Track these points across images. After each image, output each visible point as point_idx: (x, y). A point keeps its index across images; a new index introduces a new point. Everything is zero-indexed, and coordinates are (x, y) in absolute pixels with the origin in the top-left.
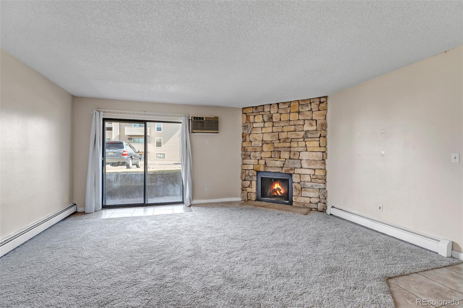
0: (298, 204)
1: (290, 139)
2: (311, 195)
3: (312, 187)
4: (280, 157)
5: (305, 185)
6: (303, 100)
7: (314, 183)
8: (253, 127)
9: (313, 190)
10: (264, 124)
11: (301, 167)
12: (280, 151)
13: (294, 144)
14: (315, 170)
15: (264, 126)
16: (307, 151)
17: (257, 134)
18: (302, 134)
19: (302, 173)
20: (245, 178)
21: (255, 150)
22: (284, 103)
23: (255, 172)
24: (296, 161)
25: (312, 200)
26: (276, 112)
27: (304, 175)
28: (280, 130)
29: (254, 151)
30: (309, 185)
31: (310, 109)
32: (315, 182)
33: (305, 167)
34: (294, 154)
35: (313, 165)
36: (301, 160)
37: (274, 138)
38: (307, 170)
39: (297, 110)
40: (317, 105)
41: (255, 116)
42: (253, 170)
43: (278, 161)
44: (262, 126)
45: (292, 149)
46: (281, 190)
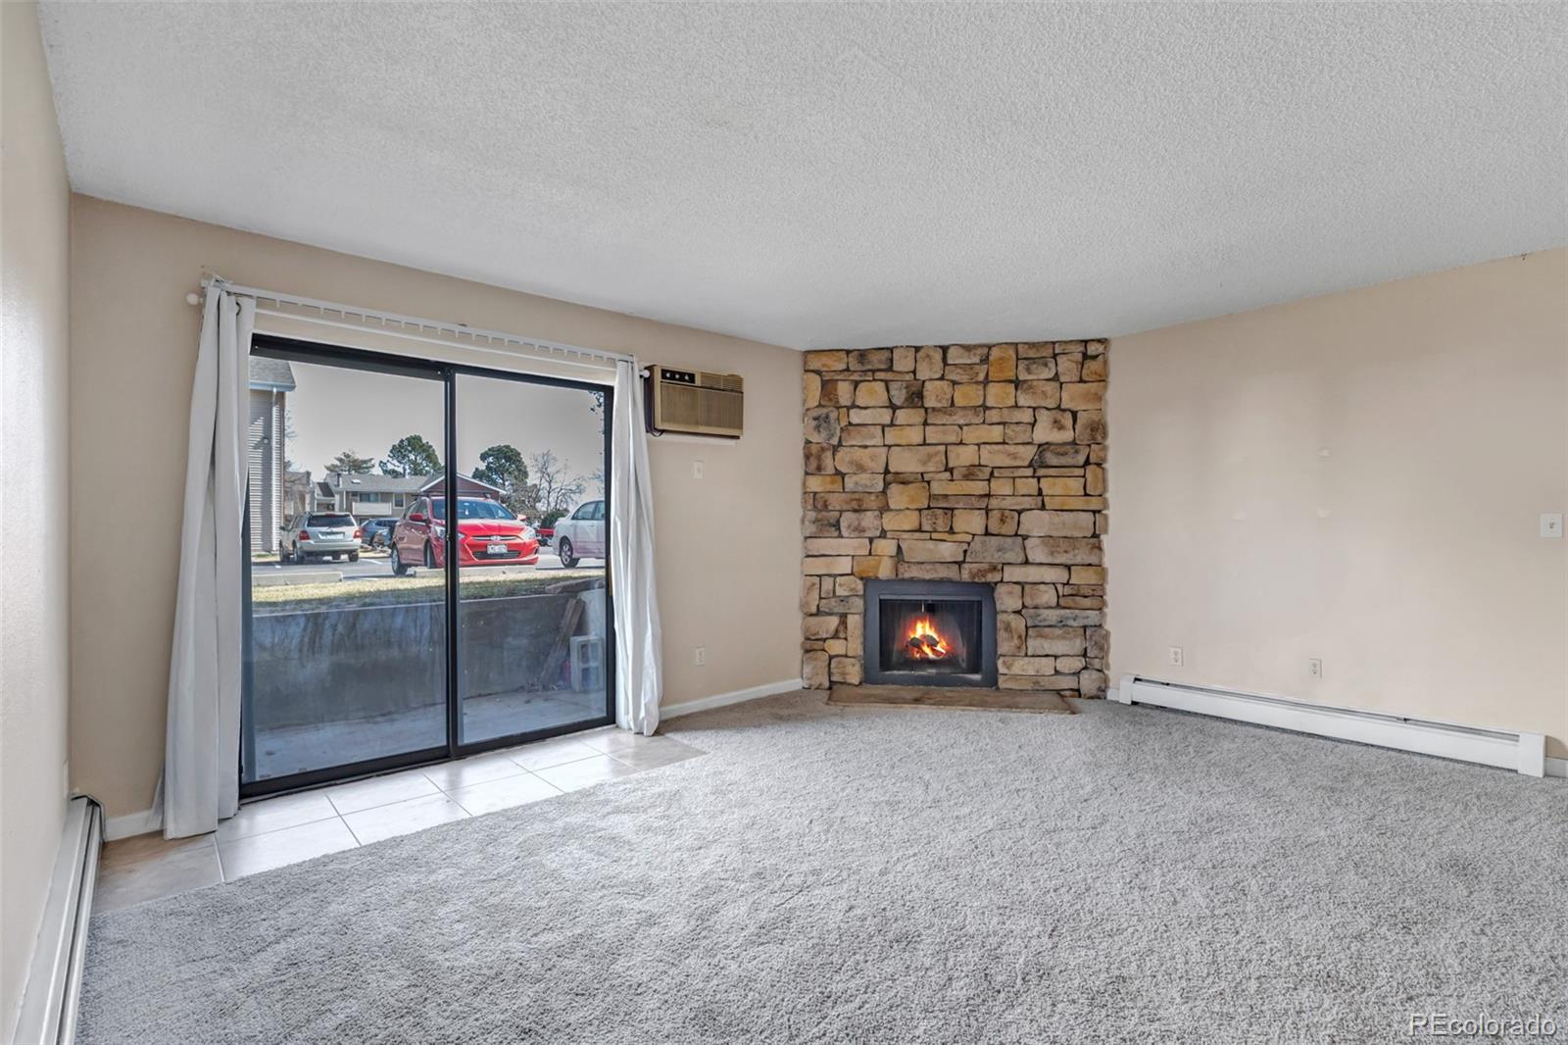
0: (1017, 680)
1: (987, 471)
2: (1059, 647)
3: (1061, 622)
4: (951, 528)
5: (1039, 618)
6: (1032, 345)
7: (1069, 608)
8: (850, 424)
9: (1065, 632)
10: (894, 413)
11: (1027, 562)
12: (952, 509)
13: (1001, 487)
14: (1068, 567)
15: (892, 421)
16: (1043, 507)
17: (866, 447)
18: (1029, 452)
19: (1030, 580)
20: (818, 606)
21: (859, 506)
22: (967, 348)
23: (859, 581)
24: (1009, 540)
25: (1064, 665)
26: (938, 375)
27: (1037, 587)
28: (953, 439)
29: (856, 507)
30: (1053, 616)
31: (1051, 375)
32: (1072, 605)
33: (1038, 561)
34: (1001, 520)
35: (1066, 552)
36: (1025, 538)
37: (930, 464)
38: (1043, 569)
39: (1011, 375)
40: (1076, 362)
41: (856, 384)
42: (852, 577)
43: (945, 541)
44: (887, 420)
45: (994, 503)
46: (938, 643)
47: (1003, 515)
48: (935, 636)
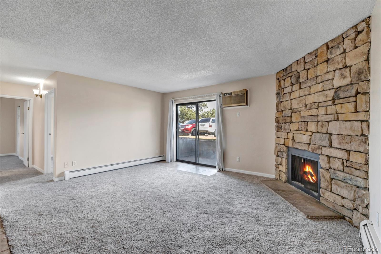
0: (327, 202)
1: (316, 104)
2: (345, 193)
3: (345, 180)
4: (307, 130)
5: (335, 175)
6: (332, 41)
7: (349, 174)
8: (284, 94)
9: (346, 186)
10: (292, 87)
11: (331, 146)
12: (307, 122)
13: (322, 111)
14: (348, 152)
15: (292, 89)
16: (337, 120)
17: (286, 101)
18: (331, 93)
19: (332, 155)
20: (277, 153)
21: (286, 121)
22: (310, 54)
23: (285, 147)
24: (324, 135)
25: (346, 203)
26: (303, 69)
27: (335, 159)
28: (307, 93)
29: (285, 122)
30: (341, 175)
31: (342, 51)
32: (350, 173)
33: (335, 147)
34: (322, 126)
35: (347, 143)
36: (331, 135)
37: (300, 104)
38: (337, 151)
39: (325, 58)
40: (351, 40)
41: (285, 80)
42: (284, 145)
43: (304, 134)
44: (290, 91)
45: (319, 118)
46: (314, 176)
47: (322, 124)
48: (312, 173)
